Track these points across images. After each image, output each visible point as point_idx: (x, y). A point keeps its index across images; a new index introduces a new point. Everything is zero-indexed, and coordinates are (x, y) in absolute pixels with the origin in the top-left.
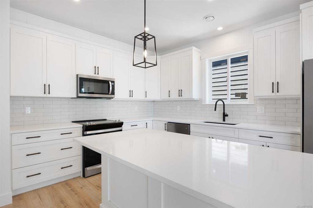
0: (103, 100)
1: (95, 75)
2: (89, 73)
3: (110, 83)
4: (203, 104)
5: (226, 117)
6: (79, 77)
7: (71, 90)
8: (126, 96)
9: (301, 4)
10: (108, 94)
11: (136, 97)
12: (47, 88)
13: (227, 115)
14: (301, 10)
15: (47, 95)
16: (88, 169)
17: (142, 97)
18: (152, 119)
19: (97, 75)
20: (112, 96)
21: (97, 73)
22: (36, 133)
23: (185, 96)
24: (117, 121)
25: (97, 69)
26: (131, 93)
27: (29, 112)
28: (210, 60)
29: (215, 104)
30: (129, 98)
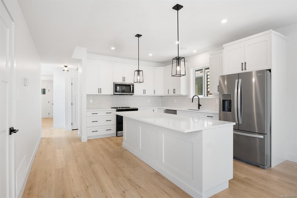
0: (128, 96)
1: (123, 82)
2: (120, 81)
3: (131, 86)
4: (189, 98)
5: (200, 106)
6: (115, 83)
8: (141, 93)
9: (224, 44)
10: (130, 92)
11: (148, 93)
12: (100, 90)
13: (201, 105)
14: (224, 47)
15: (100, 94)
16: (119, 132)
17: (152, 94)
18: (157, 108)
19: (124, 82)
20: (132, 93)
21: (124, 80)
22: (95, 112)
23: (177, 93)
24: (135, 108)
25: (124, 79)
26: (144, 91)
27: (92, 102)
28: (194, 70)
29: (192, 98)
30: (143, 94)
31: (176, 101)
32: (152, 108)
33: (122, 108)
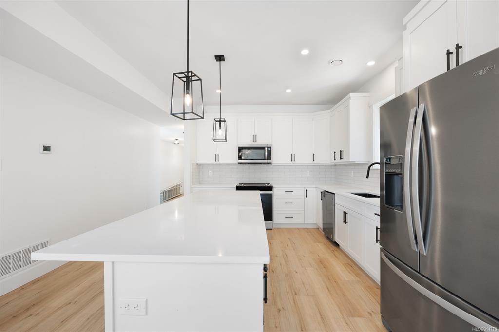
0: (262, 165)
1: (253, 143)
2: (248, 142)
3: (266, 148)
7: (233, 157)
8: (287, 161)
10: (265, 159)
12: (217, 157)
15: (217, 162)
17: (309, 161)
18: (314, 186)
20: (269, 161)
21: (255, 141)
23: (345, 158)
26: (293, 157)
27: (211, 175)
29: (368, 168)
30: (290, 162)
31: (352, 174)
32: (304, 186)
33: (244, 184)
